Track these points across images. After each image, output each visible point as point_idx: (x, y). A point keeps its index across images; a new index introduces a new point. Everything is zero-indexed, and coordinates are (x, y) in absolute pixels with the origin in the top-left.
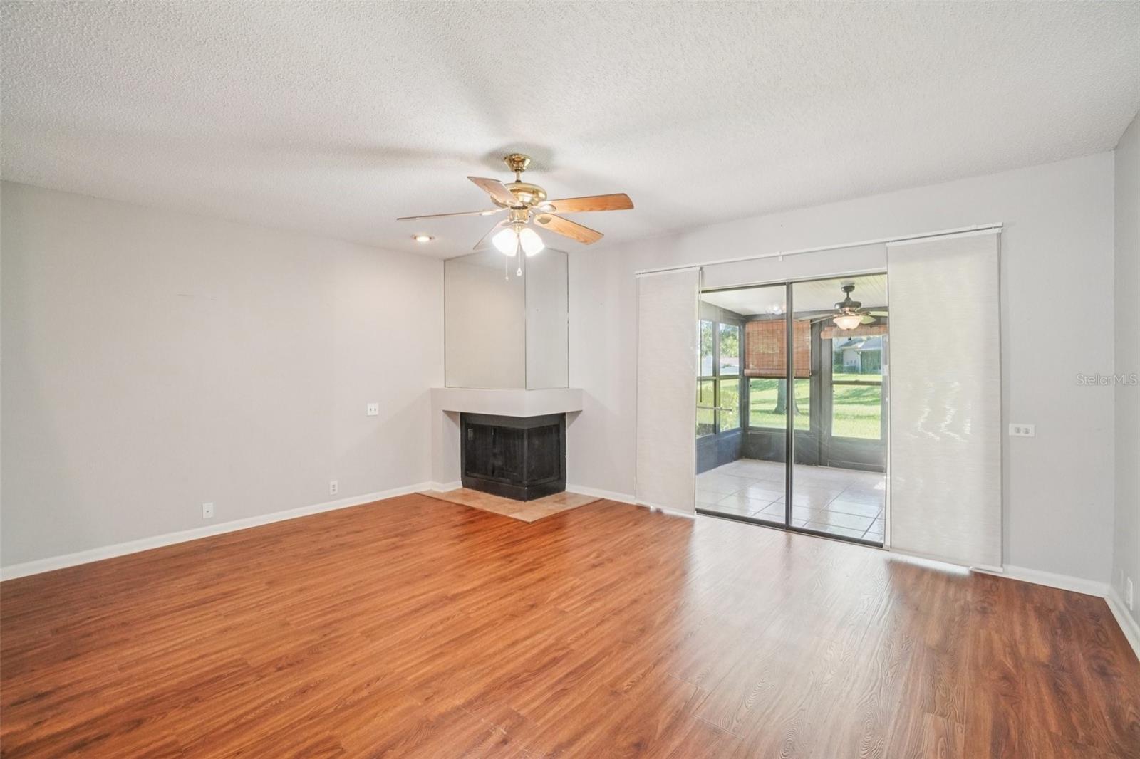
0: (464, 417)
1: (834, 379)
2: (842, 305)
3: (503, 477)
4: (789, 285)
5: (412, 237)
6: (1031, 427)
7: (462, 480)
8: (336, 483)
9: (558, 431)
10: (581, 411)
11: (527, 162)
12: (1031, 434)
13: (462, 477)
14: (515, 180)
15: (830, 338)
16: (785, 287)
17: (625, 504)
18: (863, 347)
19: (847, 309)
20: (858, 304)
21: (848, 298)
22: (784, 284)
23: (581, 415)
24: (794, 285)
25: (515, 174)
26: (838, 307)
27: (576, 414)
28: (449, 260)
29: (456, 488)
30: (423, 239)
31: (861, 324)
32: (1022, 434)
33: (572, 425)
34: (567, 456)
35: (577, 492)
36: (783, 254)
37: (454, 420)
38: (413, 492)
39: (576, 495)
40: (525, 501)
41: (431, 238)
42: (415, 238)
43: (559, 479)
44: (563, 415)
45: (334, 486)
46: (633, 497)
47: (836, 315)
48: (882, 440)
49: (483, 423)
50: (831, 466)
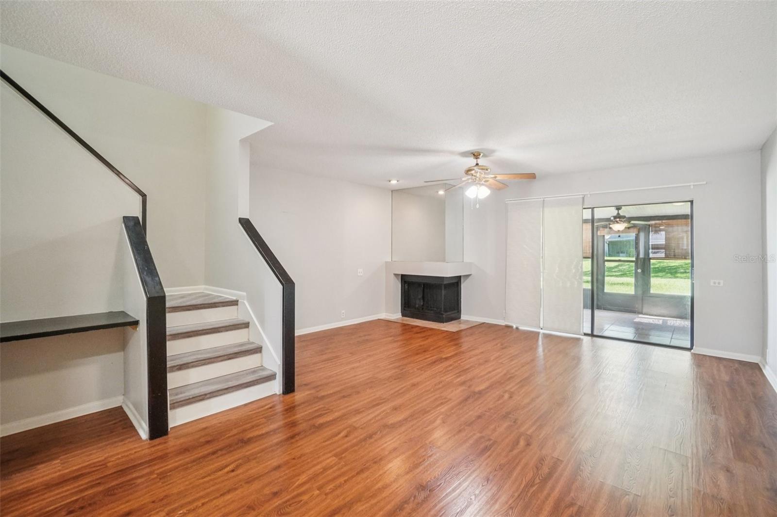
0: (403, 276)
1: (605, 259)
2: (615, 217)
3: (429, 310)
4: (593, 209)
5: (388, 181)
6: (722, 282)
7: (401, 312)
8: (344, 311)
9: (458, 286)
10: (470, 275)
11: (482, 154)
12: (722, 284)
13: (401, 311)
14: (476, 163)
15: (603, 235)
16: (591, 209)
17: (498, 325)
18: (609, 238)
19: (618, 220)
20: (624, 217)
21: (618, 214)
22: (590, 208)
23: (470, 277)
24: (595, 209)
25: (475, 160)
26: (612, 218)
27: (468, 276)
28: (394, 190)
29: (398, 317)
30: (394, 182)
31: (626, 228)
32: (717, 285)
33: (465, 283)
34: (462, 300)
35: (468, 319)
36: (591, 193)
37: (398, 279)
38: (377, 318)
39: (467, 321)
40: (443, 323)
41: (398, 181)
42: (390, 181)
43: (458, 312)
44: (460, 277)
45: (343, 313)
46: (504, 321)
47: (611, 223)
48: (635, 294)
49: (414, 280)
50: (604, 309)
